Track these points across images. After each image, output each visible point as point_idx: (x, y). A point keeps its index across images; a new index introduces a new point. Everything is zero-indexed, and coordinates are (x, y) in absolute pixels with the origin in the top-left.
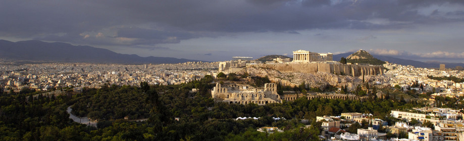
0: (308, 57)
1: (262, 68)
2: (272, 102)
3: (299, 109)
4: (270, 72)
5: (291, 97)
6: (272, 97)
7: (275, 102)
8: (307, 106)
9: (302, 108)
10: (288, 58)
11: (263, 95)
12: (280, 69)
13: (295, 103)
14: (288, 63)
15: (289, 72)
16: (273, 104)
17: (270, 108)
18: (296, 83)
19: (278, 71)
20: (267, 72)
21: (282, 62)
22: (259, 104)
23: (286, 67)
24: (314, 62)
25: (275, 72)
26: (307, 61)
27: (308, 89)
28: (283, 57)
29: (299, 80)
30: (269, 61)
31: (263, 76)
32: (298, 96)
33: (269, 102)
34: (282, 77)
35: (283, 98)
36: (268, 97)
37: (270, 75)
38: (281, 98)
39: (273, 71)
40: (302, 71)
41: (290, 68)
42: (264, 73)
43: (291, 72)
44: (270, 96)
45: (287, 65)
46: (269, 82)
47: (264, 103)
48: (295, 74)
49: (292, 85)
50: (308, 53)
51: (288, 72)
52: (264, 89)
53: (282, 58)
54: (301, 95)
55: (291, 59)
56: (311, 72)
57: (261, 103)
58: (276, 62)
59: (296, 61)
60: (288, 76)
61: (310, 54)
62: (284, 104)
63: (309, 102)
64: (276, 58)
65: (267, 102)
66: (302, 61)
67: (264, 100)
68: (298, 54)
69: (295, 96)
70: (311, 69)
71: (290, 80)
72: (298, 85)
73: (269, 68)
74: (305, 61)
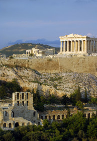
0: (84, 46)
1: (8, 66)
2: (26, 125)
3: (72, 134)
4: (21, 74)
5: (59, 114)
6: (26, 116)
7: (31, 124)
8: (85, 129)
9: (76, 132)
11: (10, 113)
12: (38, 68)
13: (65, 125)
14: (51, 57)
15: (54, 71)
16: (28, 128)
17: (22, 135)
18: (66, 90)
19: (35, 71)
20: (16, 73)
21: (41, 55)
22: (4, 129)
23: (48, 63)
24: (95, 55)
25: (30, 73)
26: (84, 51)
27: (86, 100)
28: (43, 47)
29: (70, 85)
31: (10, 80)
32: (69, 112)
33: (20, 124)
34: (42, 81)
35: (44, 116)
36: (18, 116)
37: (20, 77)
38: (42, 117)
39: (26, 71)
40: (75, 70)
41: (56, 66)
42: (10, 76)
43: (57, 71)
44: (22, 114)
45: (50, 60)
46: (19, 89)
47: (13, 126)
48: (64, 75)
49: (60, 94)
50: (85, 39)
51: (52, 72)
52: (11, 102)
53: (40, 48)
54: (75, 111)
55: (57, 50)
56: (91, 70)
57: (7, 126)
58: (31, 55)
59: (64, 53)
60: (52, 79)
61: (89, 40)
62: (46, 126)
63: (88, 122)
64: (31, 48)
65: (17, 125)
66: (74, 53)
67: (12, 120)
68: (68, 40)
69: (65, 112)
70: (91, 66)
71: (55, 86)
72: (69, 94)
73: (18, 67)
74: (79, 52)
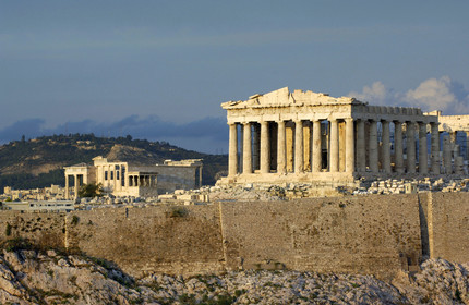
0: (343, 144)
4: (39, 280)
10: (180, 154)
12: (123, 250)
14: (184, 197)
15: (198, 268)
19: (109, 269)
20: (16, 278)
21: (134, 191)
23: (167, 230)
24: (395, 187)
25: (84, 277)
28: (148, 152)
30: (24, 182)
37: (37, 297)
39: (62, 269)
40: (297, 262)
41: (206, 240)
43: (213, 267)
45: (179, 213)
48: (247, 283)
50: (346, 113)
51: (189, 273)
53: (131, 159)
56: (373, 261)
58: (90, 191)
59: (247, 178)
61: (364, 119)
66: (295, 178)
68: (263, 119)
70: (375, 239)
73: (26, 247)
74: (318, 175)
